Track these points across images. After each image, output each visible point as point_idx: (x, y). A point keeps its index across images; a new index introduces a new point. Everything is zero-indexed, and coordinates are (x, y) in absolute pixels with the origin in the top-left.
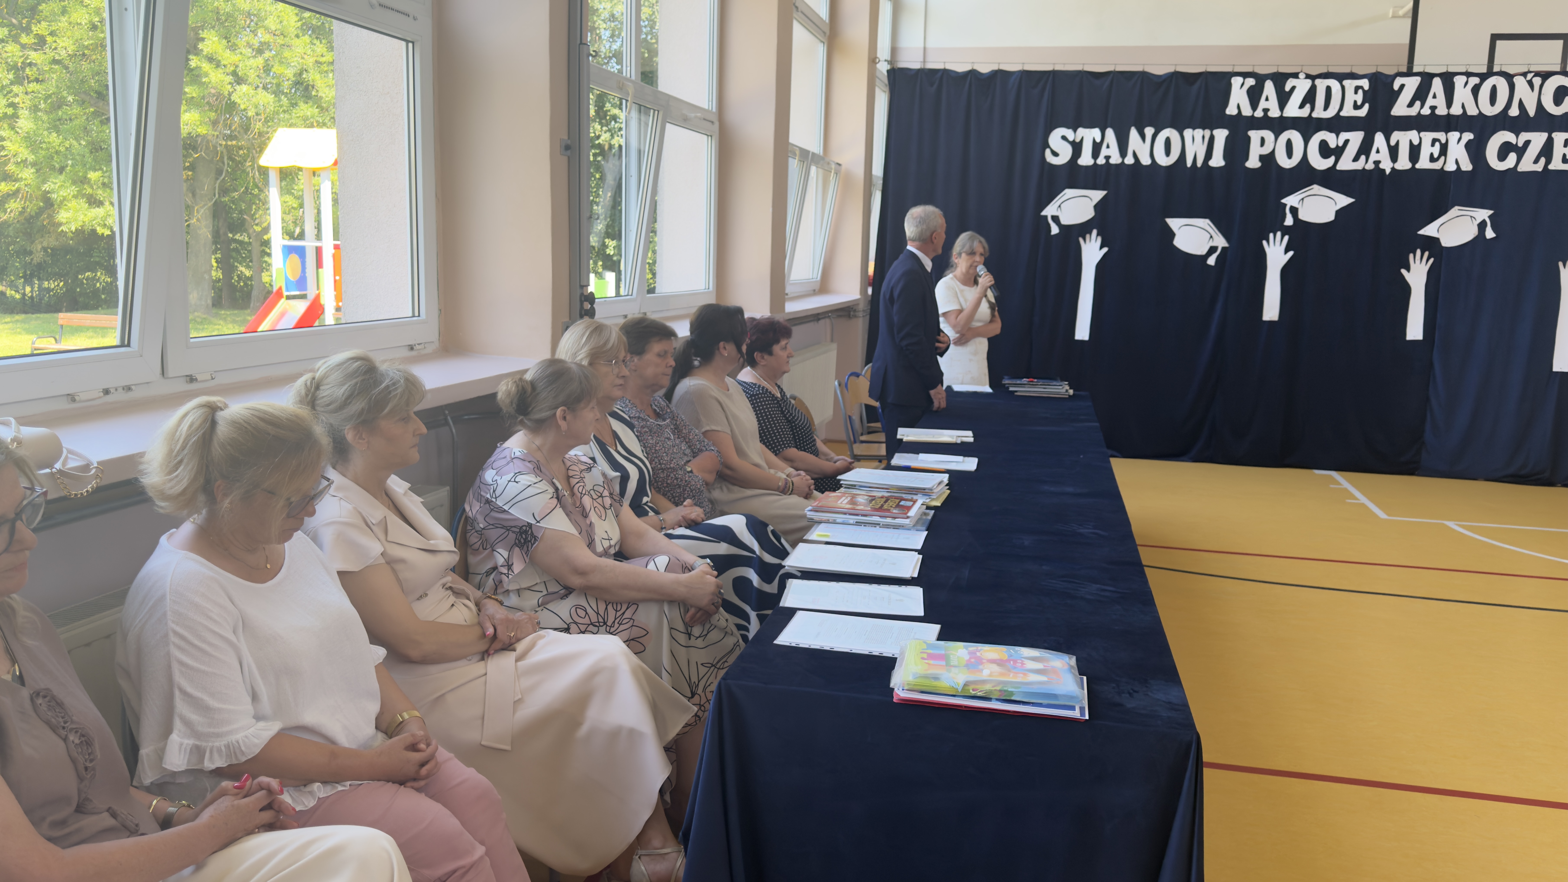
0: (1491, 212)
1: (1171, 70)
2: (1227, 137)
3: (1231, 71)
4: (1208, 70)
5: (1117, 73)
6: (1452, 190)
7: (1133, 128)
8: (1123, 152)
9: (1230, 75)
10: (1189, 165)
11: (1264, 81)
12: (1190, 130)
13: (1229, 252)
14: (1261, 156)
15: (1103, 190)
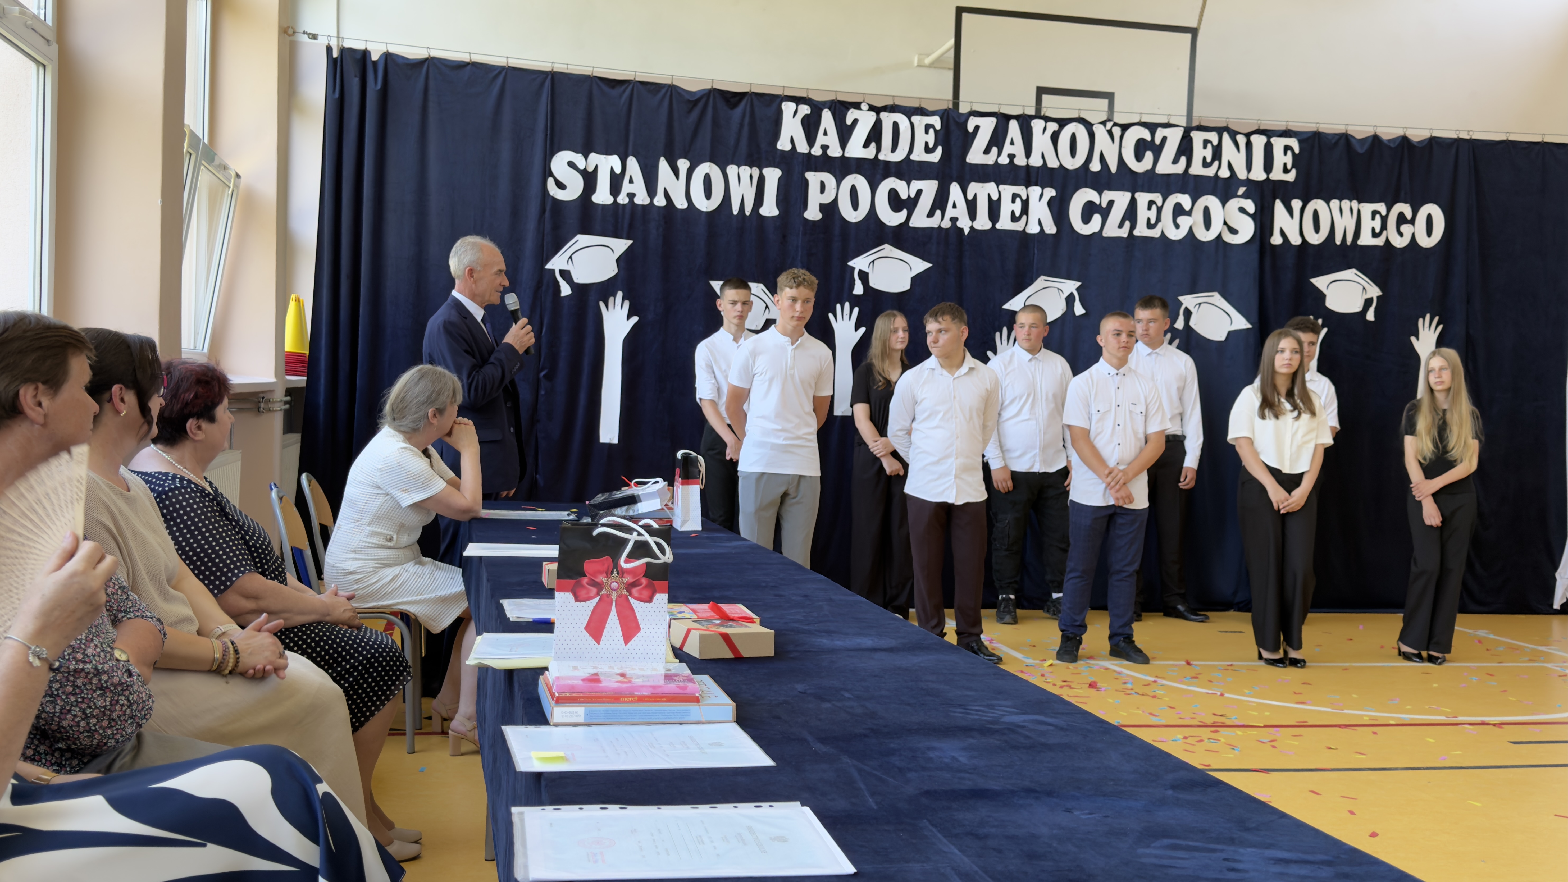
0: (1079, 284)
1: (707, 85)
2: (779, 178)
3: (781, 93)
4: (752, 91)
5: (638, 83)
6: (1036, 256)
7: (662, 159)
8: (651, 190)
9: (779, 99)
10: (735, 212)
11: (821, 110)
12: (735, 167)
14: (822, 205)
15: (627, 238)
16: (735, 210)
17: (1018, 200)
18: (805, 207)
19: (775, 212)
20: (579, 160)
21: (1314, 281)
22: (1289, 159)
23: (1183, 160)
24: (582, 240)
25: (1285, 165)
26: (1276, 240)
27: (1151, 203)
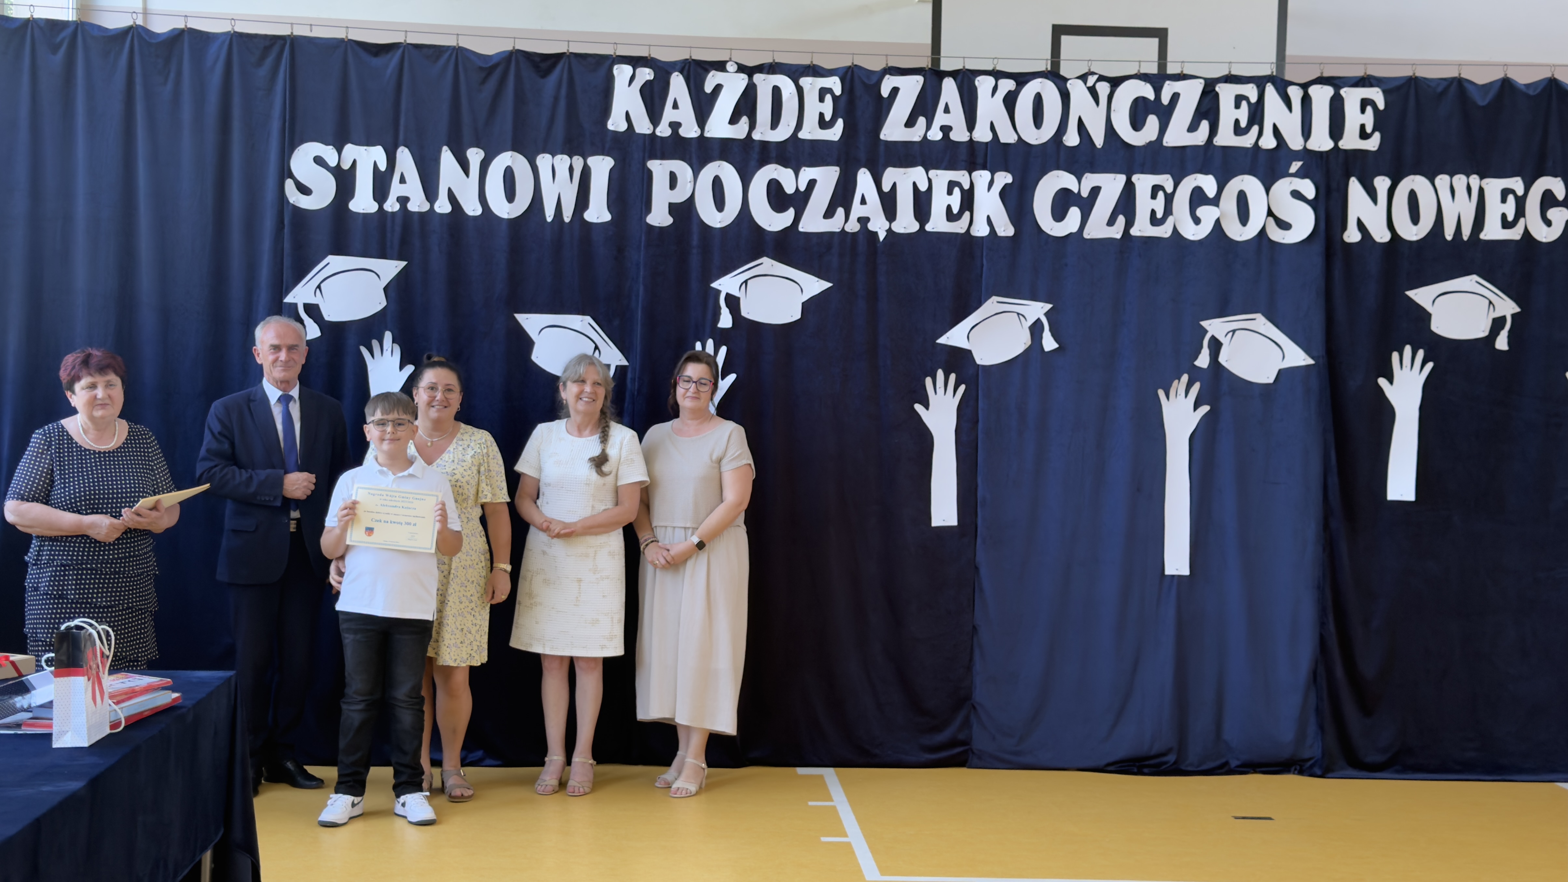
0: (1049, 306)
1: (507, 46)
2: (611, 170)
3: (612, 54)
4: (571, 51)
5: (410, 46)
6: (984, 269)
7: (445, 148)
8: (430, 191)
9: (609, 62)
10: (549, 219)
11: (669, 74)
12: (548, 156)
13: (629, 375)
14: (670, 204)
15: (400, 258)
16: (549, 215)
17: (957, 191)
18: (648, 209)
19: (607, 217)
20: (330, 154)
21: (1411, 294)
22: (1368, 120)
23: (1205, 125)
24: (335, 262)
25: (1363, 127)
26: (1352, 235)
27: (1156, 190)
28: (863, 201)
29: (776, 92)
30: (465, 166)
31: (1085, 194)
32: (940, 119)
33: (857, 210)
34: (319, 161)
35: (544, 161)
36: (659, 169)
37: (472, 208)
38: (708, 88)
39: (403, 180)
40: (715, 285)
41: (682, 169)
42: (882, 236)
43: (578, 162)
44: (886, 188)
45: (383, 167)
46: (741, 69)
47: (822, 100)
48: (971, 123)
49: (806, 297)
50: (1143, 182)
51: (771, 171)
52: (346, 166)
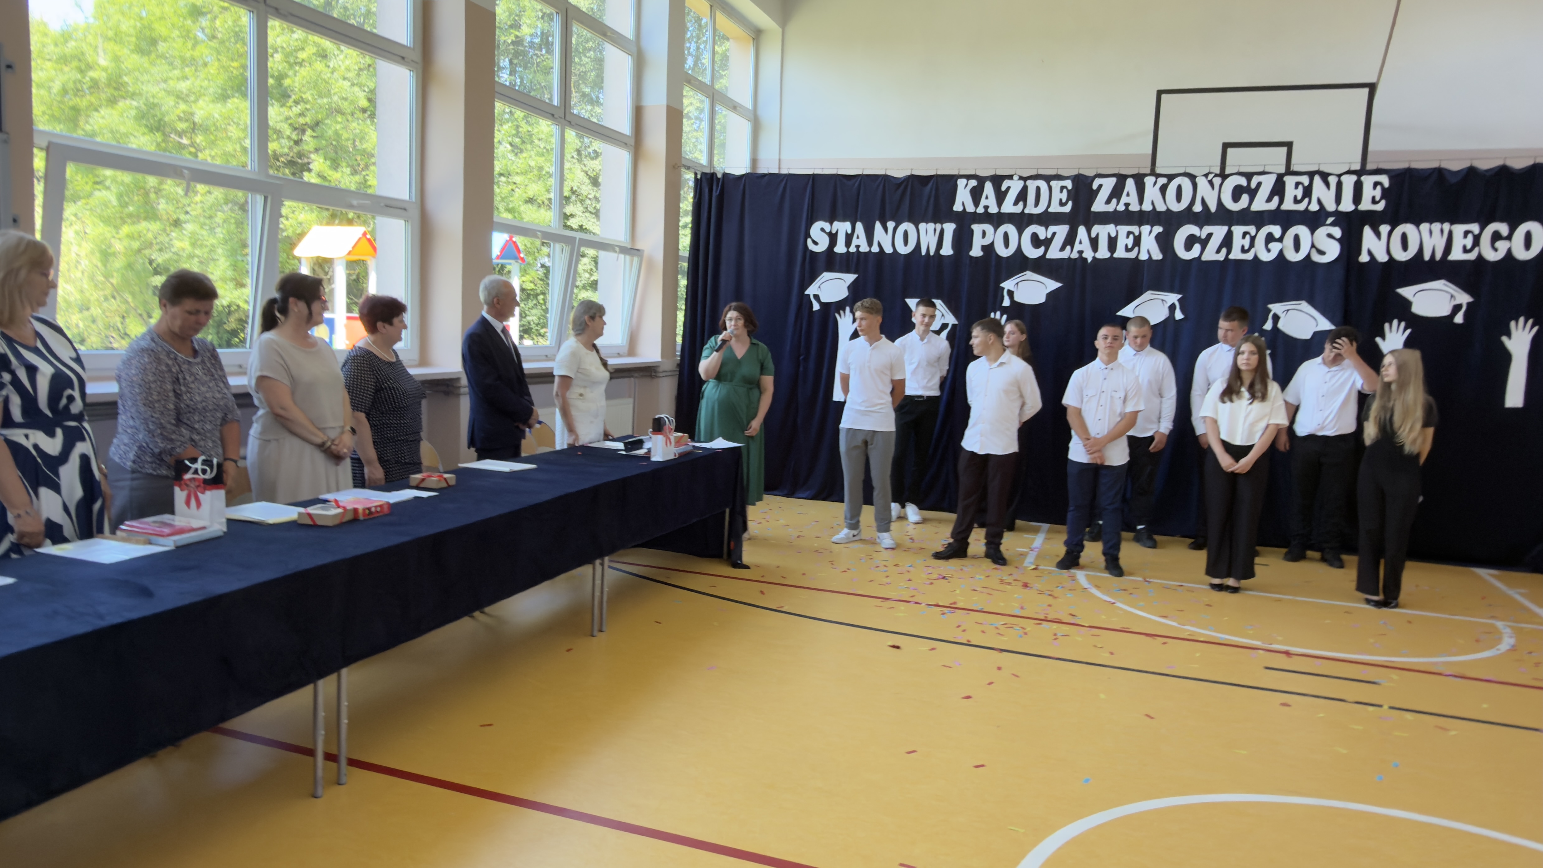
0: (1180, 296)
1: (908, 173)
2: (954, 230)
3: (957, 174)
4: (937, 174)
5: (865, 176)
6: (1145, 277)
7: (878, 222)
8: (870, 242)
9: (956, 178)
10: (924, 254)
11: (985, 182)
12: (924, 224)
13: (958, 328)
14: (983, 246)
15: (854, 273)
16: (924, 252)
17: (1131, 236)
18: (971, 248)
19: (951, 252)
20: (826, 226)
21: (1398, 290)
22: (1378, 193)
23: (1276, 199)
24: (826, 275)
25: (1374, 198)
26: (1364, 258)
27: (1245, 234)
28: (1081, 243)
29: (1038, 189)
30: (886, 229)
31: (1203, 237)
32: (1124, 199)
33: (1077, 247)
34: (823, 230)
35: (922, 226)
36: (977, 228)
37: (888, 250)
38: (1003, 188)
39: (858, 237)
40: (1002, 285)
41: (989, 228)
42: (1090, 260)
43: (938, 226)
44: (1093, 235)
45: (849, 232)
46: (1021, 178)
47: (1061, 192)
48: (1141, 201)
49: (1049, 290)
50: (1238, 230)
51: (1033, 228)
52: (834, 232)
